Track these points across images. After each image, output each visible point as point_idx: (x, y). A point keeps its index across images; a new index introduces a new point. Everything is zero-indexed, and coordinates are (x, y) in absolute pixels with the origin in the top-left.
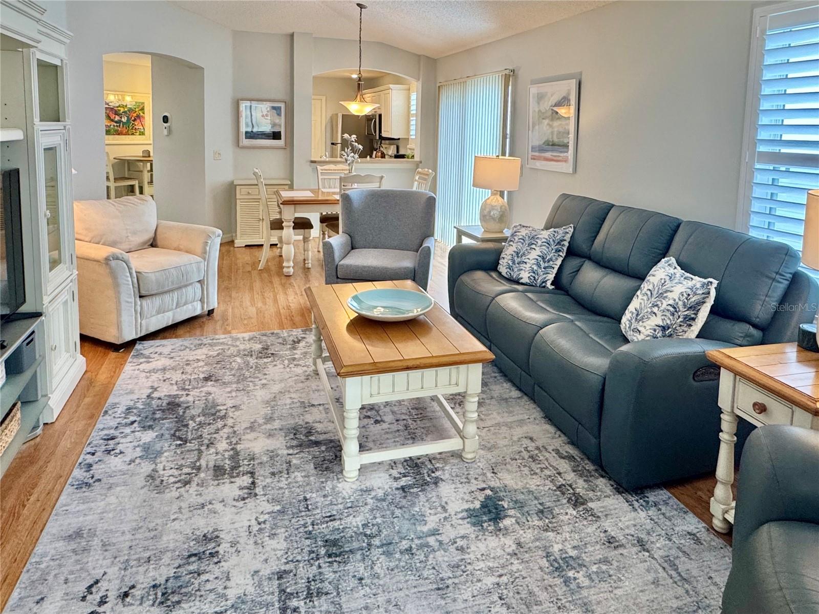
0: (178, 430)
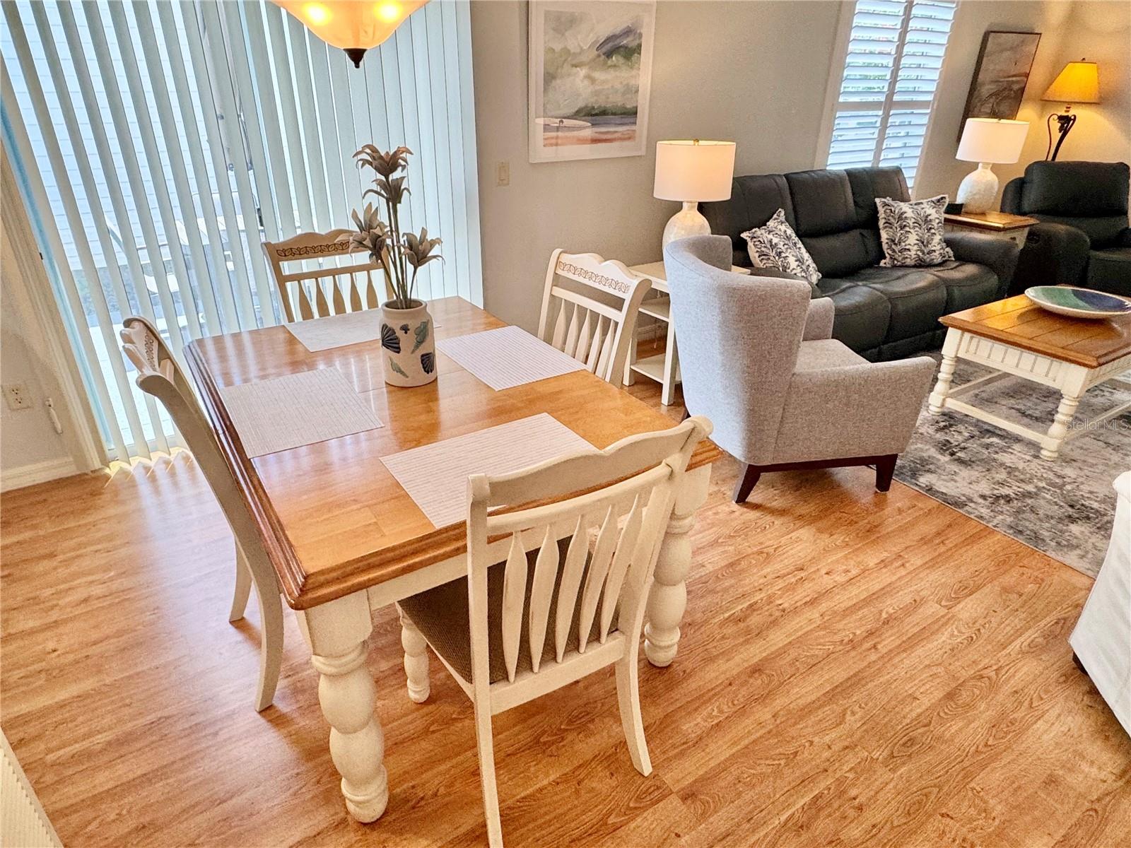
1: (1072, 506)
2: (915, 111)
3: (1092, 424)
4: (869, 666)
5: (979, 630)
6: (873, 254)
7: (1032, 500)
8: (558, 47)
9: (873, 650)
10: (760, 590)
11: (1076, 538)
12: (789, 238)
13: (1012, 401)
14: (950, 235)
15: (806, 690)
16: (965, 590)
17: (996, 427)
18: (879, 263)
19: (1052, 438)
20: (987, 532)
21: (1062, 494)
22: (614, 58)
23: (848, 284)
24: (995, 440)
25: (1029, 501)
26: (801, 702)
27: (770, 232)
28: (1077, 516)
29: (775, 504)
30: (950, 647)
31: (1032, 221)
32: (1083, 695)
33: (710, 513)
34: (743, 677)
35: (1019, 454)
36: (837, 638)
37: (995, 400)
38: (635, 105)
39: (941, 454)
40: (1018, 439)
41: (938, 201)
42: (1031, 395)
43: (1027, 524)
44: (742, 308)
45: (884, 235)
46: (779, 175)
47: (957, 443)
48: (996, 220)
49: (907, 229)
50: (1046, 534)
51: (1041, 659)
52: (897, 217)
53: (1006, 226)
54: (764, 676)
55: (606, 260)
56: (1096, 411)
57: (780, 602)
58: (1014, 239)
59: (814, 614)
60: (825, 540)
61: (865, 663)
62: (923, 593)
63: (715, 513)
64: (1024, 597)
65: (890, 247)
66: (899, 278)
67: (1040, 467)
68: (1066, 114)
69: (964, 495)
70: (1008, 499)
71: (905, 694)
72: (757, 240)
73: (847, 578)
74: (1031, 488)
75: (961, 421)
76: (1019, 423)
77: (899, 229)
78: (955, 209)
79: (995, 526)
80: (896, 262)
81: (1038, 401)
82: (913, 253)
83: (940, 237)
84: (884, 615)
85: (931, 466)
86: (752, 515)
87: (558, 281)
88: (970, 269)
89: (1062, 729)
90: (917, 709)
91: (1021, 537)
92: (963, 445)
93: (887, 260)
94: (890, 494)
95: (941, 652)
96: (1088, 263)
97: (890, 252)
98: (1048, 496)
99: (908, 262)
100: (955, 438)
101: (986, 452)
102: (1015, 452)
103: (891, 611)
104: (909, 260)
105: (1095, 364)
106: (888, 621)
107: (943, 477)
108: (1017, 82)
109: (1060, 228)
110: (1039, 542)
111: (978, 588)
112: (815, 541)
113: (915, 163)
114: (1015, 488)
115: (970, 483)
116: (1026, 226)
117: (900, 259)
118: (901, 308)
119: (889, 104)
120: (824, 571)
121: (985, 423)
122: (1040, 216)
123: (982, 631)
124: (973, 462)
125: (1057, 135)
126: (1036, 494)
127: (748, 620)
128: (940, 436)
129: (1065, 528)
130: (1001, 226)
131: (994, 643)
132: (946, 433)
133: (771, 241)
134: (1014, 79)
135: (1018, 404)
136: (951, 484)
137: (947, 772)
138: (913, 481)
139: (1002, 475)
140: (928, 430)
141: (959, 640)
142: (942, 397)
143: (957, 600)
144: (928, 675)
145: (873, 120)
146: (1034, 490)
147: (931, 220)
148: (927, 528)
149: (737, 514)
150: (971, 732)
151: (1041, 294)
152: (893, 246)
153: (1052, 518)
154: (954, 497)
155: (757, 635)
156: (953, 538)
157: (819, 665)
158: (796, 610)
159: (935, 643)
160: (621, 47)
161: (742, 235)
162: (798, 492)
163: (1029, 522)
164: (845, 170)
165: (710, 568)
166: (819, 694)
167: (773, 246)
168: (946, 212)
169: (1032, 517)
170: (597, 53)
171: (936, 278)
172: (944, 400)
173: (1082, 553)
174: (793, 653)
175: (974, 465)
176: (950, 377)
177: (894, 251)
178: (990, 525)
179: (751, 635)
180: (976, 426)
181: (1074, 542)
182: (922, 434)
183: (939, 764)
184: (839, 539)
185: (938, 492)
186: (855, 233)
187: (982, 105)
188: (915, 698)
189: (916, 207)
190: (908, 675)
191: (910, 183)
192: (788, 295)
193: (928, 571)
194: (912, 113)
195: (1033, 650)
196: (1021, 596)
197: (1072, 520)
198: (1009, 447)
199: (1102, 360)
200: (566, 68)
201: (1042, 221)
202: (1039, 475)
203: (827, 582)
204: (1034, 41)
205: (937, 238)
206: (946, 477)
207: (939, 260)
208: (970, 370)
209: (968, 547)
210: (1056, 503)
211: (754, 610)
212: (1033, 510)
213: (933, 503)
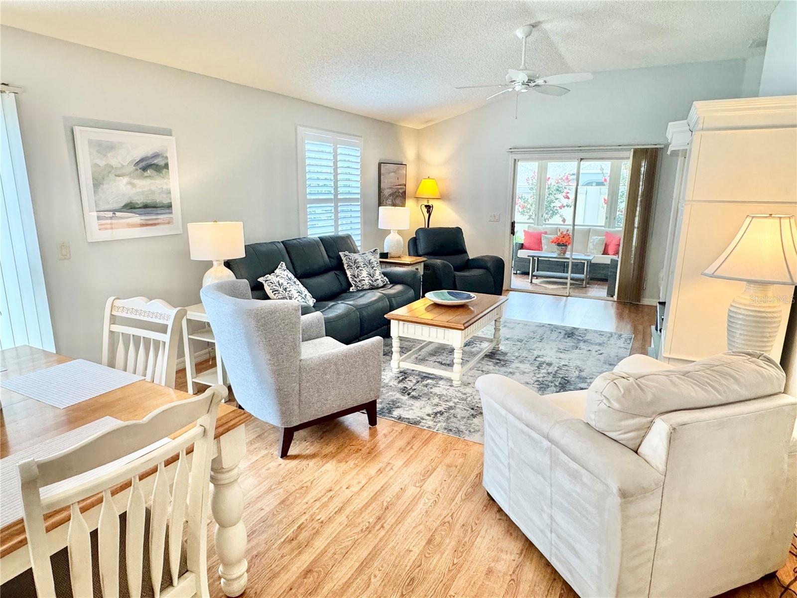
0: (565, 383)
1: (473, 409)
2: (353, 204)
3: (473, 362)
4: (380, 540)
5: (438, 495)
6: (344, 285)
7: (453, 410)
8: (102, 163)
9: (382, 529)
10: (305, 513)
11: (478, 426)
12: (290, 279)
13: (435, 358)
14: (383, 270)
15: (343, 573)
16: (427, 474)
17: (429, 374)
18: (349, 290)
19: (456, 373)
20: (434, 435)
21: (467, 403)
22: (148, 171)
23: (333, 303)
24: (429, 381)
25: (452, 411)
26: (341, 583)
27: (277, 276)
28: (476, 413)
29: (308, 452)
30: (425, 510)
31: (425, 259)
32: (496, 513)
33: (264, 470)
34: (300, 580)
35: (444, 386)
36: (359, 529)
37: (427, 359)
38: (170, 201)
39: (403, 395)
40: (441, 378)
41: (374, 251)
42: (443, 353)
43: (453, 424)
44: (258, 321)
45: (349, 273)
46: (278, 242)
47: (410, 388)
48: (407, 259)
49: (360, 268)
50: (463, 427)
51: (472, 501)
52: (353, 262)
53: (412, 263)
54: (315, 574)
55: (150, 300)
56: (474, 355)
57: (318, 518)
58: (417, 269)
59: (342, 518)
60: (343, 466)
61: (378, 539)
62: (405, 483)
63: (267, 470)
64: (458, 467)
65: (353, 280)
66: (361, 296)
67: (454, 391)
68: (428, 204)
69: (418, 417)
70: (441, 413)
71: (405, 550)
72: (269, 282)
73: (359, 488)
74: (451, 404)
75: (411, 374)
76: (440, 369)
77: (356, 269)
78: (384, 255)
79: (437, 431)
80: (358, 288)
81: (447, 355)
82: (366, 282)
83: (379, 271)
84: (385, 504)
85: (398, 404)
86: (292, 463)
87: (114, 320)
88: (399, 288)
89: (489, 538)
90: (413, 557)
91: (451, 433)
92: (414, 388)
93: (353, 287)
94: (378, 426)
95: (420, 516)
96: (455, 279)
97: (354, 283)
98: (461, 406)
99: (365, 287)
100: (409, 385)
101: (425, 388)
102: (440, 386)
103: (389, 500)
104: (365, 286)
105: (463, 328)
106: (388, 507)
107: (405, 409)
108: (401, 188)
109: (438, 262)
110: (460, 433)
111: (435, 470)
112: (337, 469)
113: (359, 232)
114: (444, 406)
115: (421, 409)
116: (422, 262)
117: (360, 286)
118: (365, 313)
119: (336, 200)
120: (344, 488)
121: (423, 373)
122: (428, 257)
123: (440, 495)
124: (421, 396)
125: (427, 215)
126: (455, 407)
127: (298, 538)
128: (401, 385)
129: (471, 422)
130: (409, 263)
131: (448, 500)
132: (404, 383)
133: (278, 282)
134: (399, 187)
135: (438, 359)
136: (411, 412)
137: (435, 591)
138: (390, 415)
139: (436, 400)
140: (394, 383)
141: (429, 505)
142: (398, 362)
143: (424, 480)
144: (416, 533)
145: (330, 209)
146: (453, 405)
147: (372, 263)
148: (401, 442)
149: (283, 466)
150: (444, 560)
151: (433, 295)
152: (355, 279)
153: (464, 418)
154: (413, 419)
155: (306, 546)
156: (417, 444)
157: (350, 552)
158: (330, 519)
159: (416, 511)
160: (154, 164)
161: (258, 280)
162: (322, 440)
163: (455, 424)
164: (319, 237)
165: (267, 509)
166: (352, 572)
167: (280, 285)
168: (381, 258)
169: (454, 420)
170: (134, 168)
171: (382, 294)
172: (399, 363)
173: (482, 434)
174: (331, 551)
175: (421, 398)
176: (399, 349)
177: (356, 282)
178: (435, 431)
179: (301, 548)
180: (419, 375)
181: (477, 428)
182: (391, 386)
183: (430, 588)
184: (351, 463)
185: (404, 418)
186: (332, 274)
187: (386, 200)
188: (410, 551)
189: (362, 255)
190: (404, 537)
191: (358, 244)
192: (286, 310)
193: (406, 468)
194: (351, 205)
195: (468, 497)
196: (456, 467)
197: (474, 416)
198: (437, 384)
199: (466, 325)
200: (112, 176)
201: (428, 259)
202: (454, 395)
203: (348, 493)
204: (403, 168)
205: (378, 272)
206: (407, 409)
207: (381, 284)
208: (411, 344)
209: (425, 447)
210: (465, 410)
211: (301, 530)
212: (455, 416)
213: (403, 425)
